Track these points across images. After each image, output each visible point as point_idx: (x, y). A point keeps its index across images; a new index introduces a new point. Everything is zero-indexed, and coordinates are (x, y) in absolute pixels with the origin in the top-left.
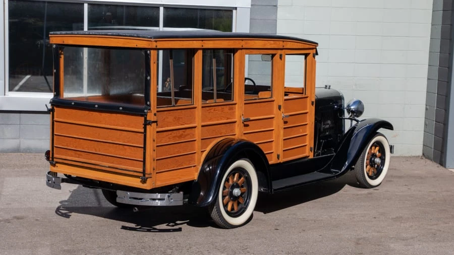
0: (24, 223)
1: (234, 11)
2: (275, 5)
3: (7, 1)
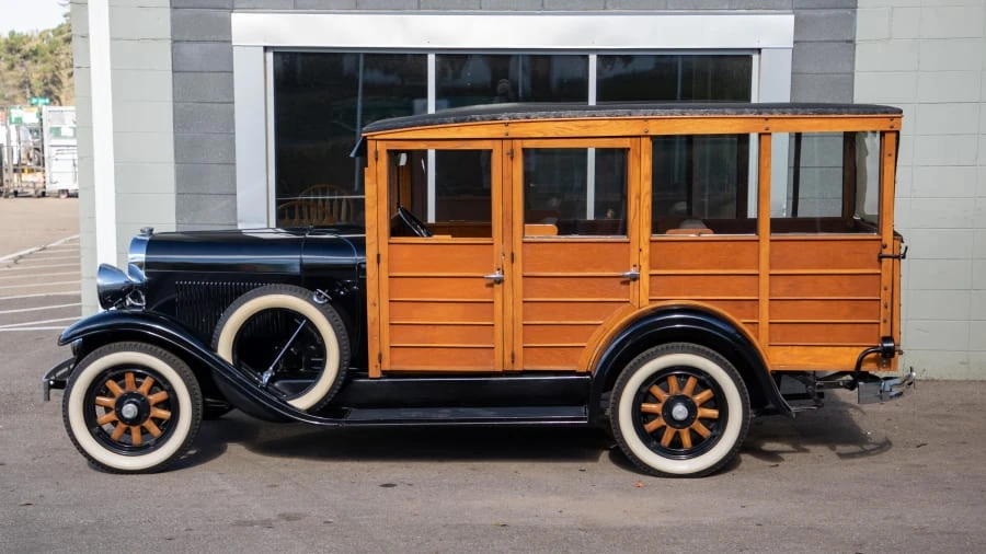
0: (299, 529)
1: (755, 57)
2: (849, 38)
3: (270, 56)
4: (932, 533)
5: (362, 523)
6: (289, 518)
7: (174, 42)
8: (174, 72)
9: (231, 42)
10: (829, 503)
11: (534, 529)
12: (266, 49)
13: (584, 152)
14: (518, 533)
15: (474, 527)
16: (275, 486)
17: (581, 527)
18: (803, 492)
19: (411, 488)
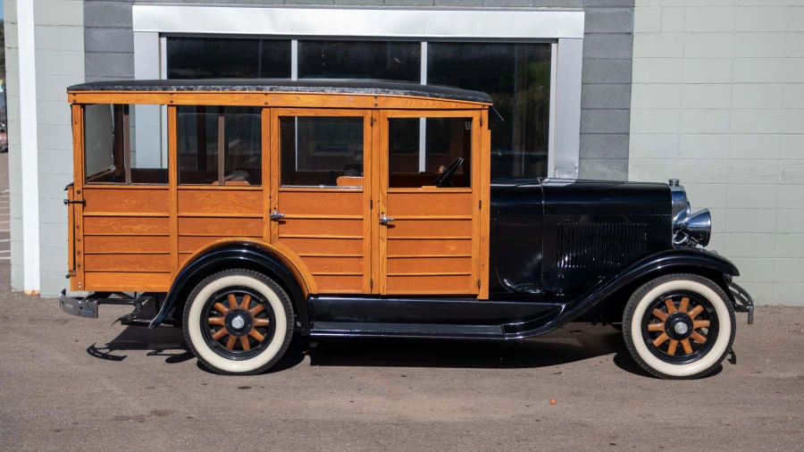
0: (166, 423)
1: (554, 45)
3: (164, 40)
4: (673, 428)
5: (217, 418)
6: (158, 413)
7: (86, 27)
8: (86, 52)
9: (132, 28)
10: (597, 403)
11: (356, 423)
12: (161, 35)
13: (417, 121)
14: (343, 427)
15: (307, 422)
16: (153, 388)
17: (394, 422)
18: (579, 394)
19: (262, 390)
